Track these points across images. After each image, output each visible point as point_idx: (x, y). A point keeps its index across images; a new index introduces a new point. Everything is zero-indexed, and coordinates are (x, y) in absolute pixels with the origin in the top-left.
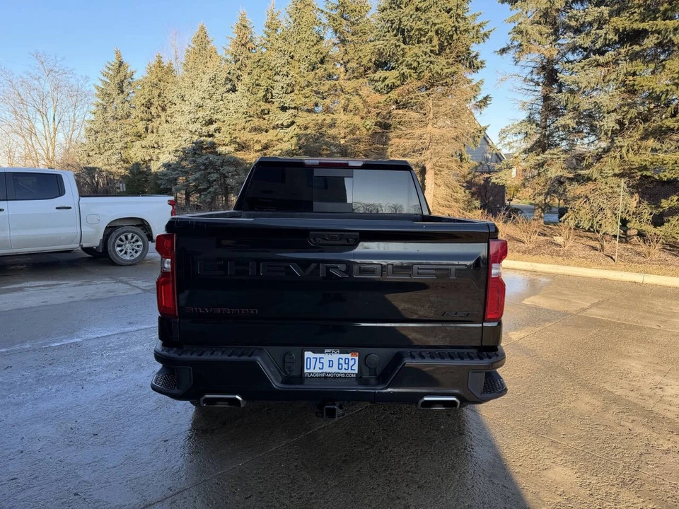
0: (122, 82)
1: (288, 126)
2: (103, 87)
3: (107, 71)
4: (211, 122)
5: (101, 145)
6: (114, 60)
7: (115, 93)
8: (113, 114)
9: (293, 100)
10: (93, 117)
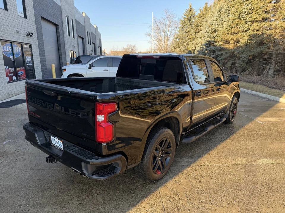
0: (190, 17)
1: (247, 31)
2: (183, 20)
3: (186, 13)
4: (215, 31)
5: (179, 44)
6: (188, 8)
7: (187, 22)
8: (185, 31)
9: (250, 18)
10: (178, 33)
